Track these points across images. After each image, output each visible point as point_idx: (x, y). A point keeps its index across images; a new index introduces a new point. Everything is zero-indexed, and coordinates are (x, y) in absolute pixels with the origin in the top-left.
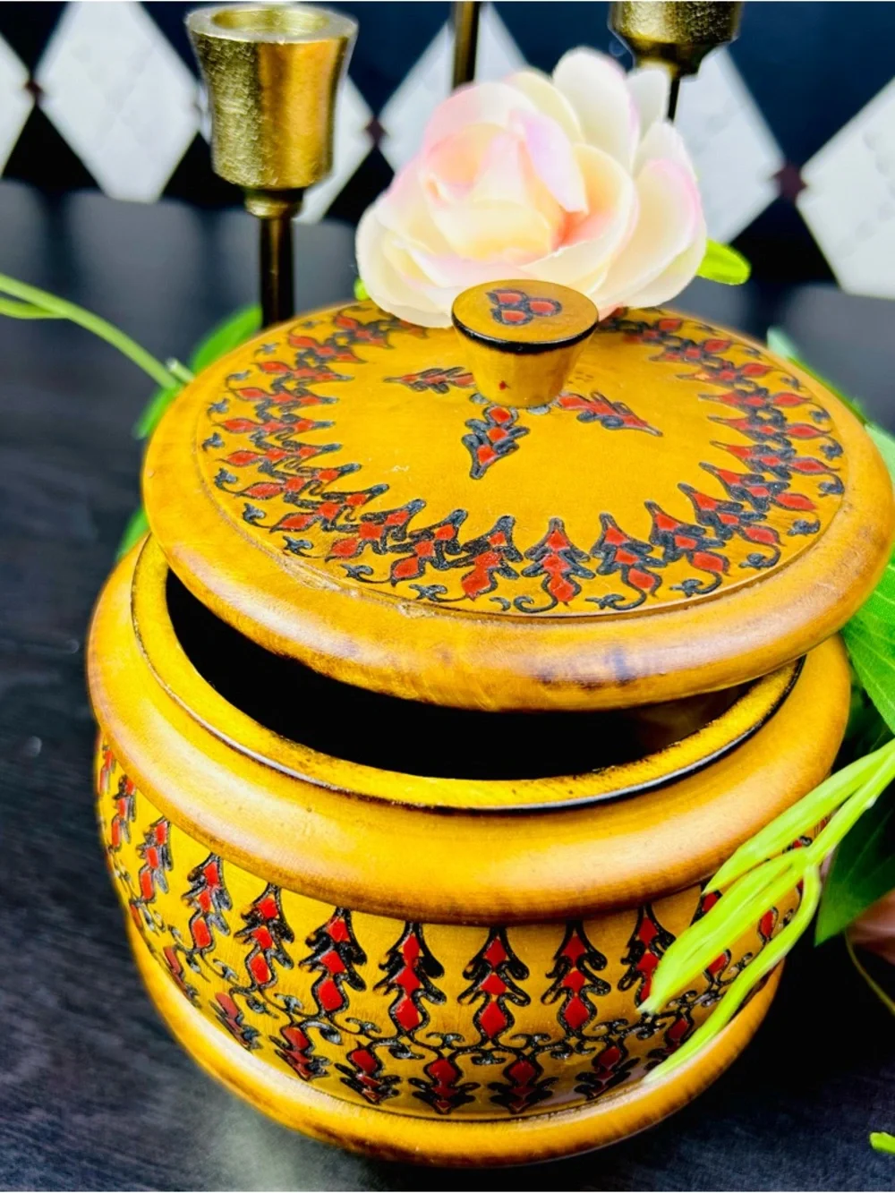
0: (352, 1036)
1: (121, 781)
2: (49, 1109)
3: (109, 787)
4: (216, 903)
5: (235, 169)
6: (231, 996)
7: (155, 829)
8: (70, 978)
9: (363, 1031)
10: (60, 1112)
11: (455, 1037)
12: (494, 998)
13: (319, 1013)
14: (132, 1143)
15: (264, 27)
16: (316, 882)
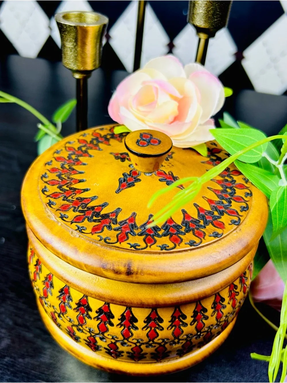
0: (110, 340)
1: (37, 260)
2: (11, 357)
3: (33, 262)
4: (68, 299)
5: (70, 64)
6: (72, 327)
7: (48, 276)
8: (16, 315)
9: (113, 338)
10: (14, 358)
11: (141, 340)
12: (153, 328)
13: (100, 333)
14: (37, 367)
15: (79, 19)
16: (100, 295)
